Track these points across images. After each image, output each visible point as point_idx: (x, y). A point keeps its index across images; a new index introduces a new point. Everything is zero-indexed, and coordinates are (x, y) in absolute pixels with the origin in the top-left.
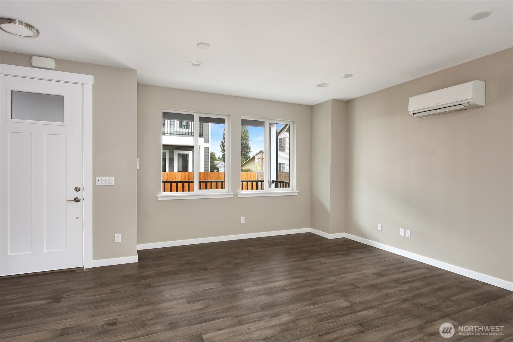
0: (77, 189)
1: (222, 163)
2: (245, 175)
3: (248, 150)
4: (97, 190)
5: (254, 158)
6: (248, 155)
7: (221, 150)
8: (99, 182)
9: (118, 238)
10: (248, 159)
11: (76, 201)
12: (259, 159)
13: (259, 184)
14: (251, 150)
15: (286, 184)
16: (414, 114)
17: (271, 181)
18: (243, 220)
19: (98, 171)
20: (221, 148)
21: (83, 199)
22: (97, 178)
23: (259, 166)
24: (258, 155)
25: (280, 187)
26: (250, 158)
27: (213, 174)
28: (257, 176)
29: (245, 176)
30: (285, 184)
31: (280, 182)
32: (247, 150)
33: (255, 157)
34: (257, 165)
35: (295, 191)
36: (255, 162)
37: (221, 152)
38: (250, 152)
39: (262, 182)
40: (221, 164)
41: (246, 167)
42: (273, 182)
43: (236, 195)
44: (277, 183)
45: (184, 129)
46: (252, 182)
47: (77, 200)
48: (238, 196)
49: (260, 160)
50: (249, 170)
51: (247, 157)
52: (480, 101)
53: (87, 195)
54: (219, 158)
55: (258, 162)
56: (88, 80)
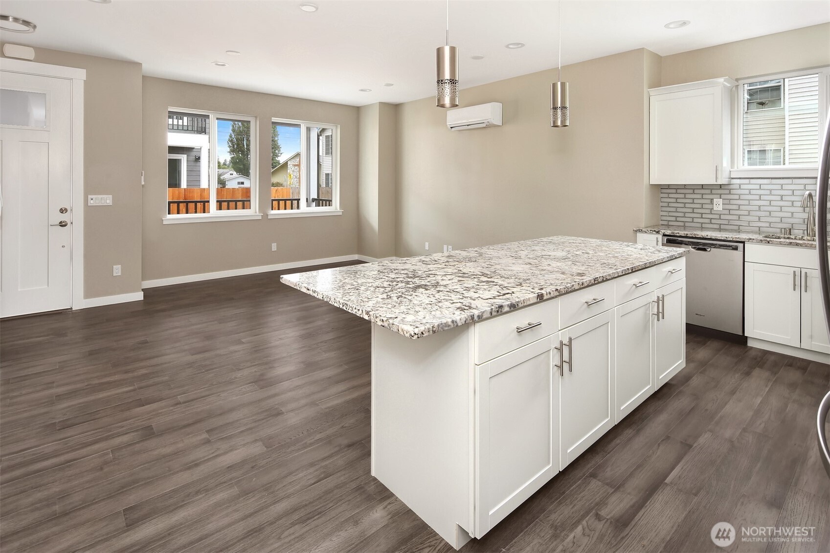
0: (62, 211)
1: (231, 172)
2: (274, 191)
3: (277, 151)
4: (90, 212)
5: (285, 165)
6: (277, 159)
7: (229, 150)
8: (92, 202)
9: (117, 270)
10: (276, 166)
11: (60, 225)
12: (295, 165)
13: (294, 202)
14: (282, 150)
15: (329, 202)
16: (451, 128)
17: (311, 199)
18: (274, 247)
19: (90, 188)
20: (230, 147)
21: (72, 223)
22: (90, 197)
23: (294, 177)
24: (293, 160)
25: (322, 206)
26: (279, 164)
27: (225, 192)
28: (292, 194)
29: (274, 193)
30: (324, 202)
31: (323, 200)
32: (275, 151)
33: (289, 163)
34: (292, 176)
35: (339, 210)
36: (289, 171)
37: (229, 154)
38: (279, 155)
39: (298, 200)
40: (229, 173)
41: (275, 179)
42: (314, 200)
43: (265, 216)
44: (318, 202)
45: (174, 120)
46: (285, 200)
47: (63, 224)
48: (268, 217)
49: (296, 167)
50: (278, 185)
51: (275, 163)
52: (498, 121)
53: (77, 217)
54: (225, 164)
55: (293, 171)
56: (80, 75)
